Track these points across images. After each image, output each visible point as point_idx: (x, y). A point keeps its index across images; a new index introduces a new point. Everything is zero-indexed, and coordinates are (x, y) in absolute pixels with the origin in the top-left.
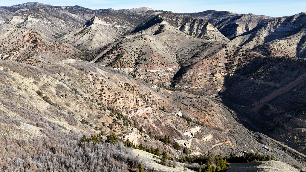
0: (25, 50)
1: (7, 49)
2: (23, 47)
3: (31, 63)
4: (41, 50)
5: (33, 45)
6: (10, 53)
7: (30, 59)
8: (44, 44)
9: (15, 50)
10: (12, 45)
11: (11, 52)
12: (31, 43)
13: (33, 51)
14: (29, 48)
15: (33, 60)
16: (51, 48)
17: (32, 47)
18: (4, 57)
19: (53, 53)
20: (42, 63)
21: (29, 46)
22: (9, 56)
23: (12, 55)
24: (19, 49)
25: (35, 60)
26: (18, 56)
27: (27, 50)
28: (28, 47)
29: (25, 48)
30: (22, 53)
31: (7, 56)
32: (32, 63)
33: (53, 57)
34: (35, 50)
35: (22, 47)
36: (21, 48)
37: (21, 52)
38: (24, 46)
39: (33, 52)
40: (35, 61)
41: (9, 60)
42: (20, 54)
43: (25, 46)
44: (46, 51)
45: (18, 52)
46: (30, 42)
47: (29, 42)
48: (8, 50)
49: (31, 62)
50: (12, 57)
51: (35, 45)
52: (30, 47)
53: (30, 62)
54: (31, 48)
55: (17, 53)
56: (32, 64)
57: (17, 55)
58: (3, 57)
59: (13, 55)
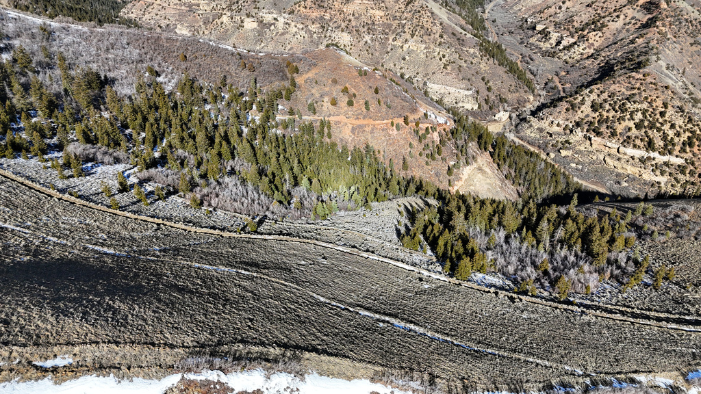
0: (619, 27)
1: (573, 21)
2: (616, 19)
3: (639, 89)
4: (665, 35)
5: (645, 18)
6: (580, 32)
7: (640, 76)
8: (675, 16)
9: (593, 27)
10: (590, 9)
11: (583, 30)
12: (639, 8)
13: (642, 36)
14: (629, 23)
15: (649, 79)
16: (691, 28)
17: (639, 25)
18: (564, 43)
19: (691, 45)
20: (670, 92)
21: (633, 18)
22: (575, 43)
23: (584, 41)
24: (603, 25)
25: (653, 81)
26: (596, 45)
27: (623, 28)
28: (628, 20)
29: (619, 24)
30: (609, 36)
31: (572, 41)
32: (642, 89)
33: (690, 60)
34: (648, 36)
35: (613, 21)
36: (611, 23)
37: (608, 34)
38: (618, 17)
39: (641, 40)
40: (651, 83)
41: (574, 52)
42: (603, 38)
43: (622, 17)
44: (675, 37)
45: (600, 34)
46: (637, 6)
47: (635, 7)
48: (575, 24)
49: (641, 84)
50: (582, 46)
51: (649, 19)
52: (633, 21)
53: (638, 85)
54: (637, 26)
55: (597, 38)
56: (644, 93)
57: (595, 43)
58: (561, 43)
59: (587, 40)
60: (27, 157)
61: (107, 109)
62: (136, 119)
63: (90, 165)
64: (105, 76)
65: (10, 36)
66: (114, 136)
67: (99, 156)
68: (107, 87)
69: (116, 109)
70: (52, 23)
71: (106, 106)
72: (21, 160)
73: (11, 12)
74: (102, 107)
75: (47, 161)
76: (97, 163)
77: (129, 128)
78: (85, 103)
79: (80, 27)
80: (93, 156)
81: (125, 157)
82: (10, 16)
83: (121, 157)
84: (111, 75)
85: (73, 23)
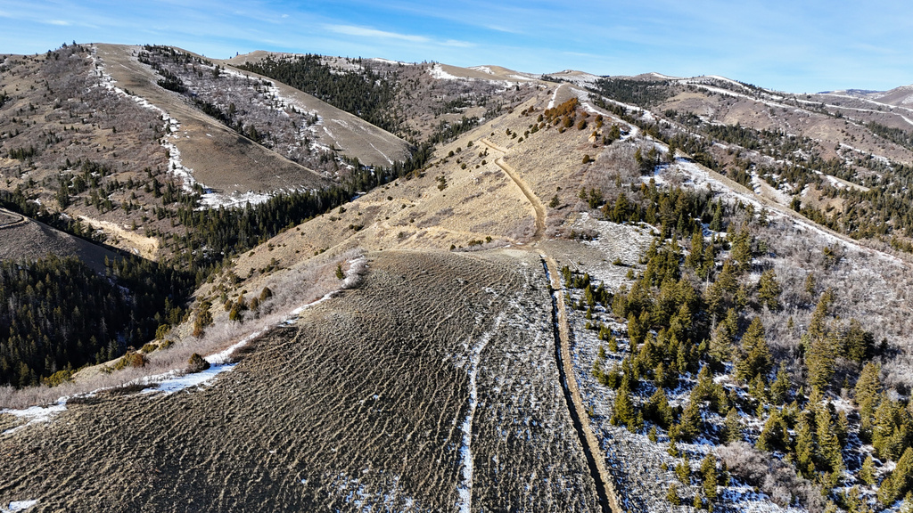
60: (656, 438)
61: (850, 396)
62: (892, 433)
63: (742, 489)
64: (885, 342)
65: (778, 252)
66: (827, 452)
67: (769, 481)
68: (878, 359)
69: (865, 402)
70: (849, 245)
71: (852, 391)
72: (644, 439)
73: (801, 223)
74: (844, 391)
75: (678, 454)
76: (757, 492)
77: (870, 443)
78: (817, 377)
79: (892, 258)
80: (758, 478)
81: (818, 503)
82: (796, 226)
83: (810, 499)
84: (895, 341)
85: (883, 251)
